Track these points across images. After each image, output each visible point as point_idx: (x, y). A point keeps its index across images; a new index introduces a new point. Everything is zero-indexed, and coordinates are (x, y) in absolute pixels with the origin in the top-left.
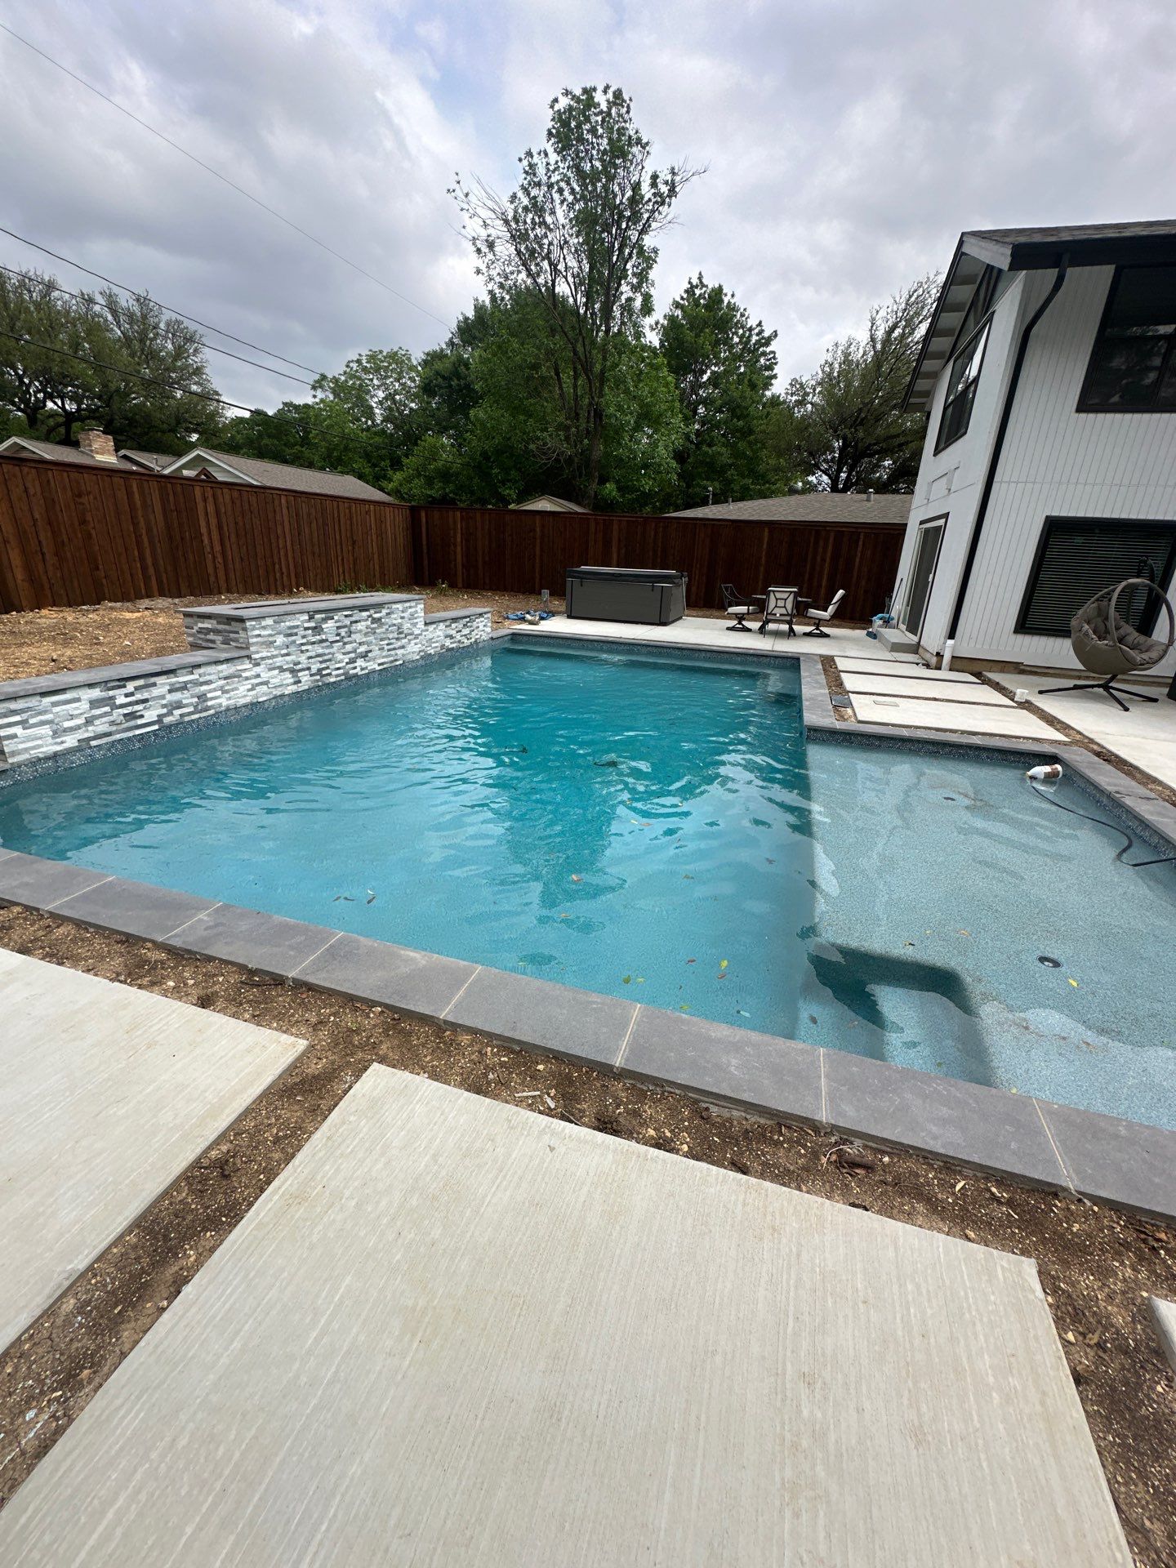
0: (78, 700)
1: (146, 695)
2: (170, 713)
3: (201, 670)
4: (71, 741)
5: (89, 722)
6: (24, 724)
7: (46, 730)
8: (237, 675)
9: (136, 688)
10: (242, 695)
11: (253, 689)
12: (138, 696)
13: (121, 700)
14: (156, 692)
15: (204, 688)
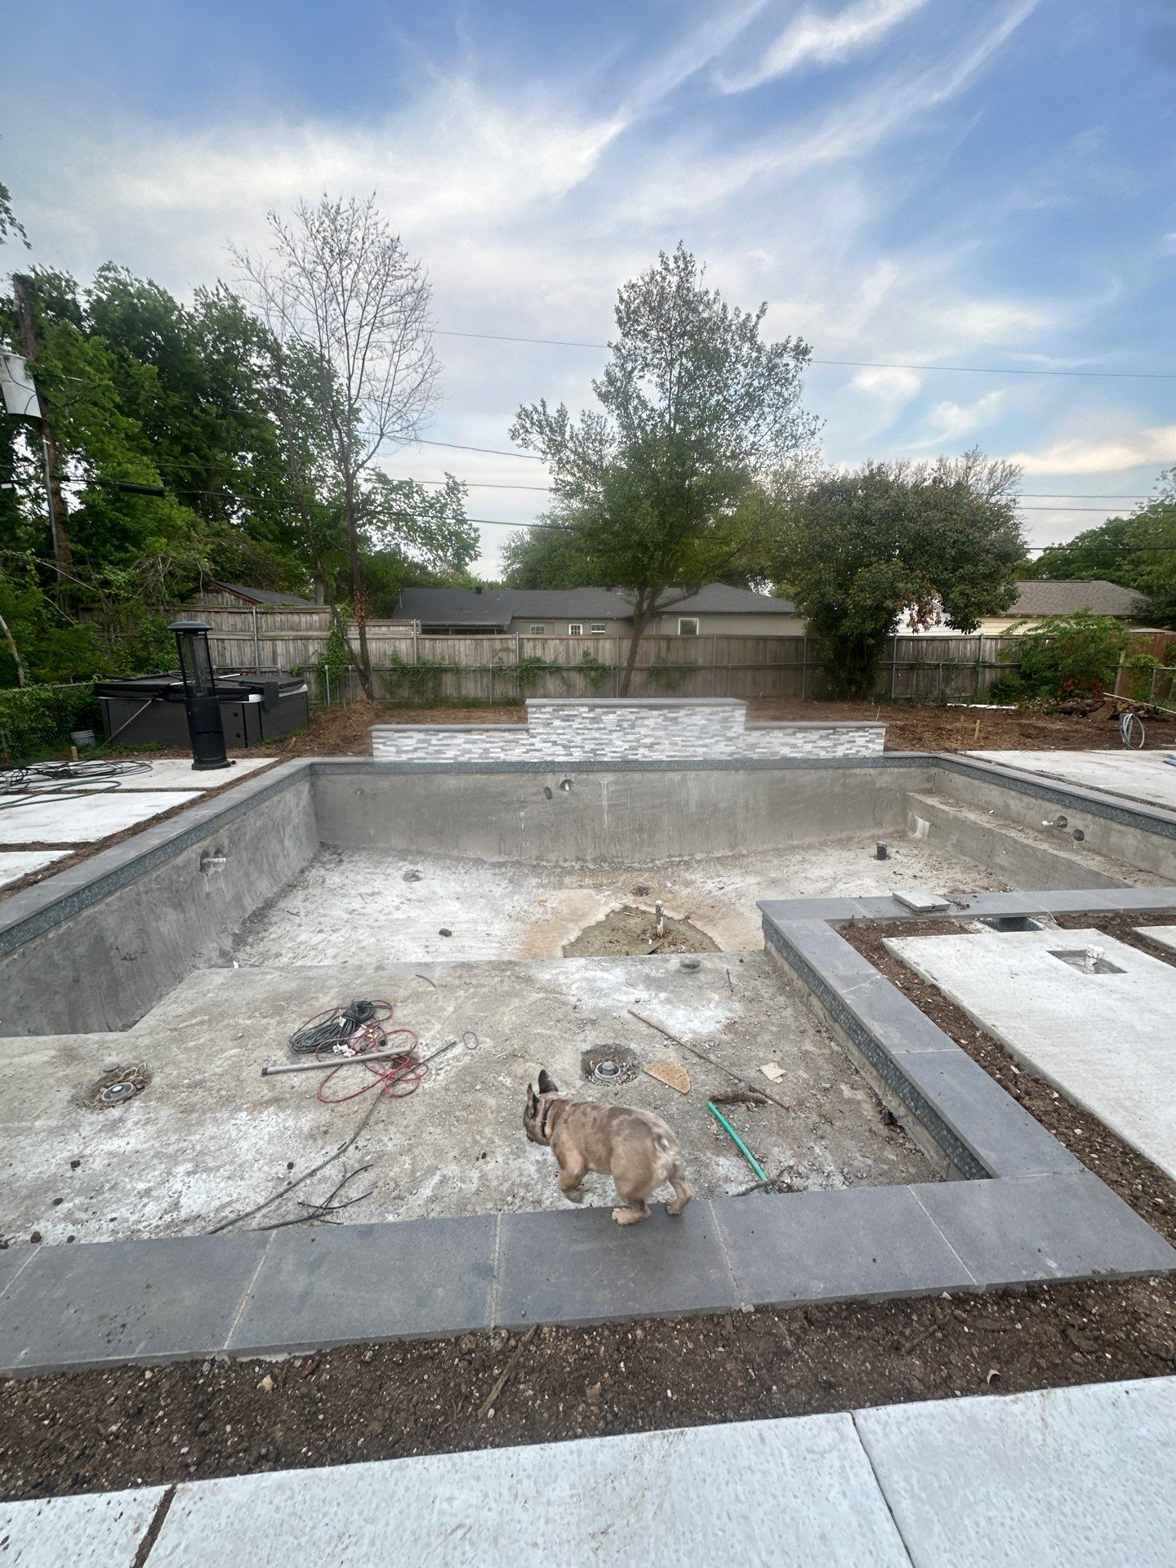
0: (411, 737)
1: (449, 742)
2: (463, 755)
3: (489, 734)
4: (404, 757)
5: (415, 750)
6: (384, 744)
7: (393, 749)
8: (516, 741)
9: (444, 737)
10: (516, 754)
11: (527, 752)
12: (445, 742)
13: (434, 742)
14: (456, 741)
15: (489, 745)
